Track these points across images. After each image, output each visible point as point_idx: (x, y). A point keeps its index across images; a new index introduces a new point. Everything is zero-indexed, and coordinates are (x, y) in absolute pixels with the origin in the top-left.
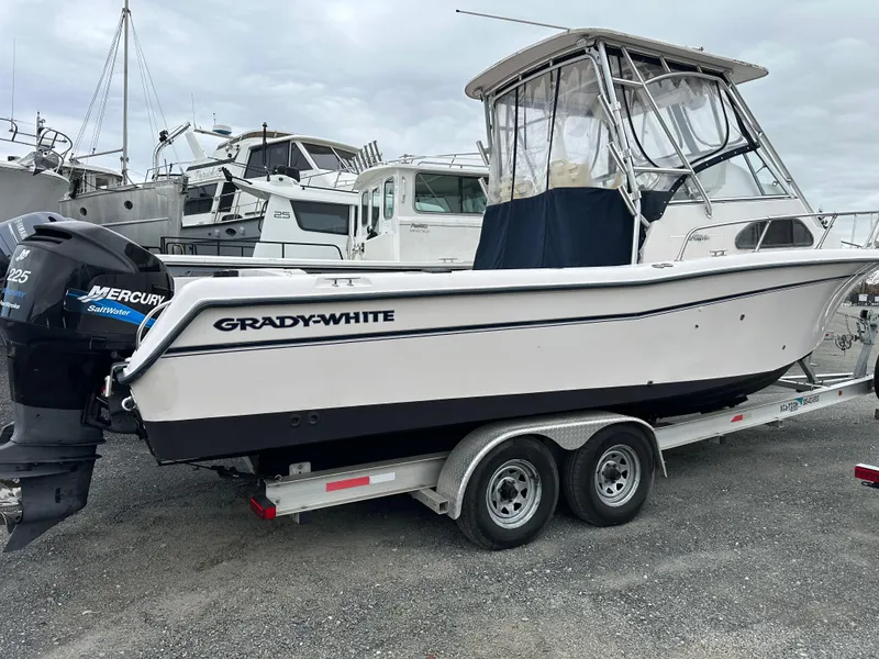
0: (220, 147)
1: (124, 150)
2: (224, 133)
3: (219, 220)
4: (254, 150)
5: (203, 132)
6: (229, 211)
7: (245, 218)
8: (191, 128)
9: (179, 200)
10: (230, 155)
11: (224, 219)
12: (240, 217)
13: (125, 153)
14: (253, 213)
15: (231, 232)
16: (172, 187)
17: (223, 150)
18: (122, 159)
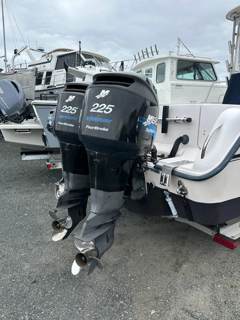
0: (43, 56)
1: (5, 56)
2: (42, 50)
3: (46, 88)
4: (59, 57)
5: (33, 50)
6: (49, 84)
7: (57, 87)
8: (28, 48)
9: (34, 79)
10: (48, 60)
11: (48, 87)
12: (55, 87)
13: (6, 58)
14: (62, 85)
15: (52, 93)
16: (30, 72)
17: (45, 57)
18: (5, 60)
